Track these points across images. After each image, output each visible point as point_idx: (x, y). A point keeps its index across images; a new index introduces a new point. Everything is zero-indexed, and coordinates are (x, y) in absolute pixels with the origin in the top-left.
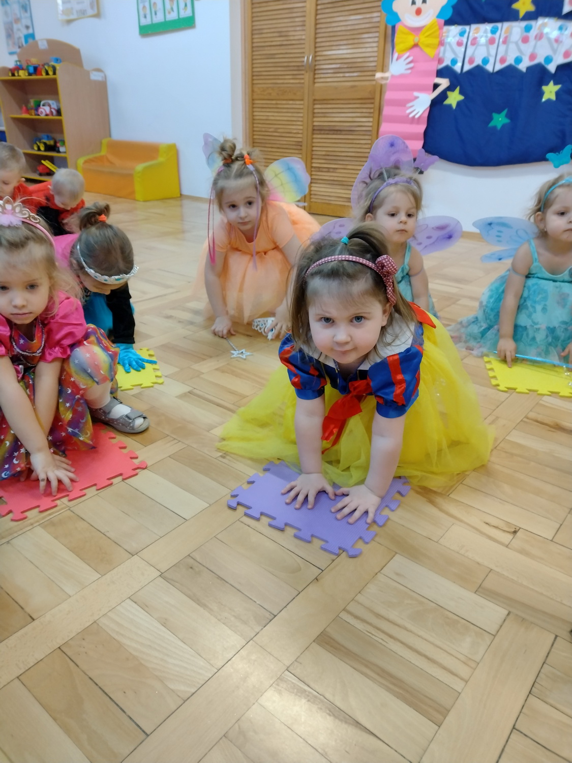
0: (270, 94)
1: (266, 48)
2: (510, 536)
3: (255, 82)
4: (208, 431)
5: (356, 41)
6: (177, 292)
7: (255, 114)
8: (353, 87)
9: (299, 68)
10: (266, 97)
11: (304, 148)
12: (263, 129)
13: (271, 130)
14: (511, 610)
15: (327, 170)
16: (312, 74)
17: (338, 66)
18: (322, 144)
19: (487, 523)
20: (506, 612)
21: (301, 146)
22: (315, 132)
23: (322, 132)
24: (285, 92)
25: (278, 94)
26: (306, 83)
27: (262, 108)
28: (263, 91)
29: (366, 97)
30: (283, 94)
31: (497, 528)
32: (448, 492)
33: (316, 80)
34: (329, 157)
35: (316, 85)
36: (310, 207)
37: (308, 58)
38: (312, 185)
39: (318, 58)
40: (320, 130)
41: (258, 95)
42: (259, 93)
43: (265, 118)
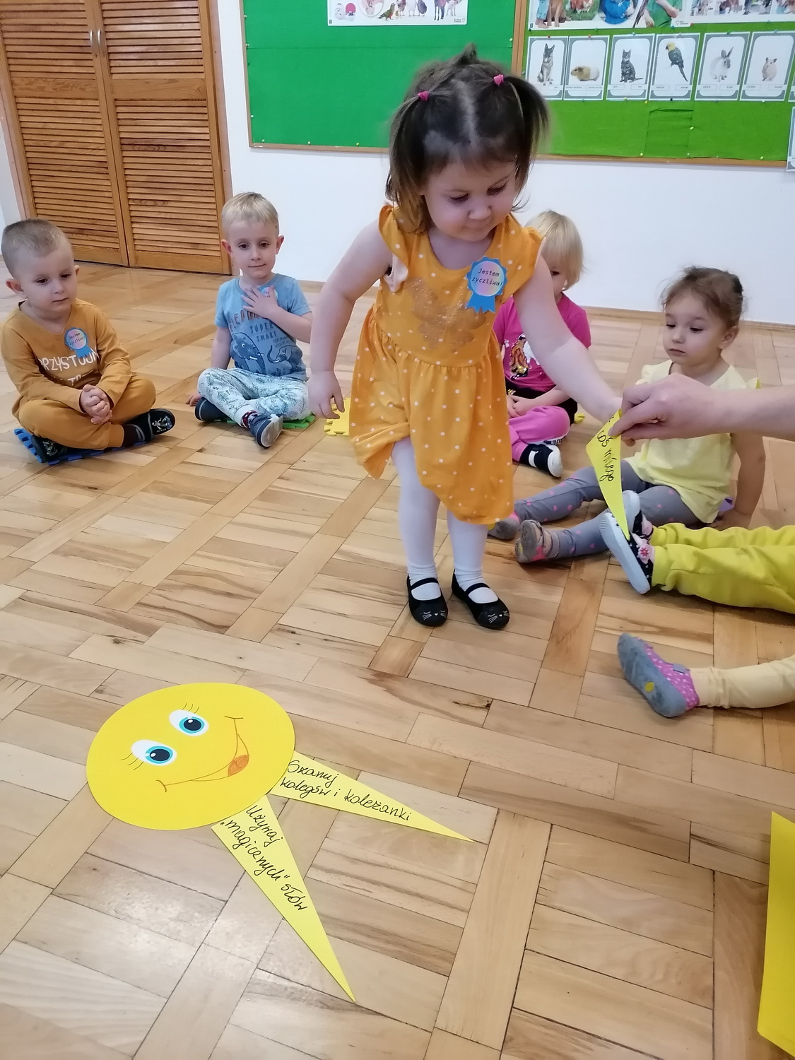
0: (42, 89)
1: (22, 14)
2: (484, 713)
3: (12, 68)
4: (67, 656)
5: (166, 12)
7: (23, 119)
8: (173, 81)
9: (83, 49)
10: (38, 94)
11: (111, 170)
12: (40, 143)
13: (53, 144)
14: (501, 806)
15: (152, 203)
16: (105, 60)
17: (143, 49)
18: (138, 164)
19: (456, 703)
20: (495, 811)
21: (107, 168)
22: (125, 147)
23: (136, 148)
24: (67, 86)
25: (55, 89)
26: (99, 75)
27: (33, 110)
28: (31, 83)
29: (194, 98)
30: (64, 90)
31: (468, 705)
32: (406, 671)
33: (113, 68)
34: (153, 184)
35: (115, 77)
36: (136, 258)
37: (94, 34)
38: (134, 225)
39: (111, 35)
40: (133, 144)
41: (21, 89)
42: (24, 86)
43: (41, 125)
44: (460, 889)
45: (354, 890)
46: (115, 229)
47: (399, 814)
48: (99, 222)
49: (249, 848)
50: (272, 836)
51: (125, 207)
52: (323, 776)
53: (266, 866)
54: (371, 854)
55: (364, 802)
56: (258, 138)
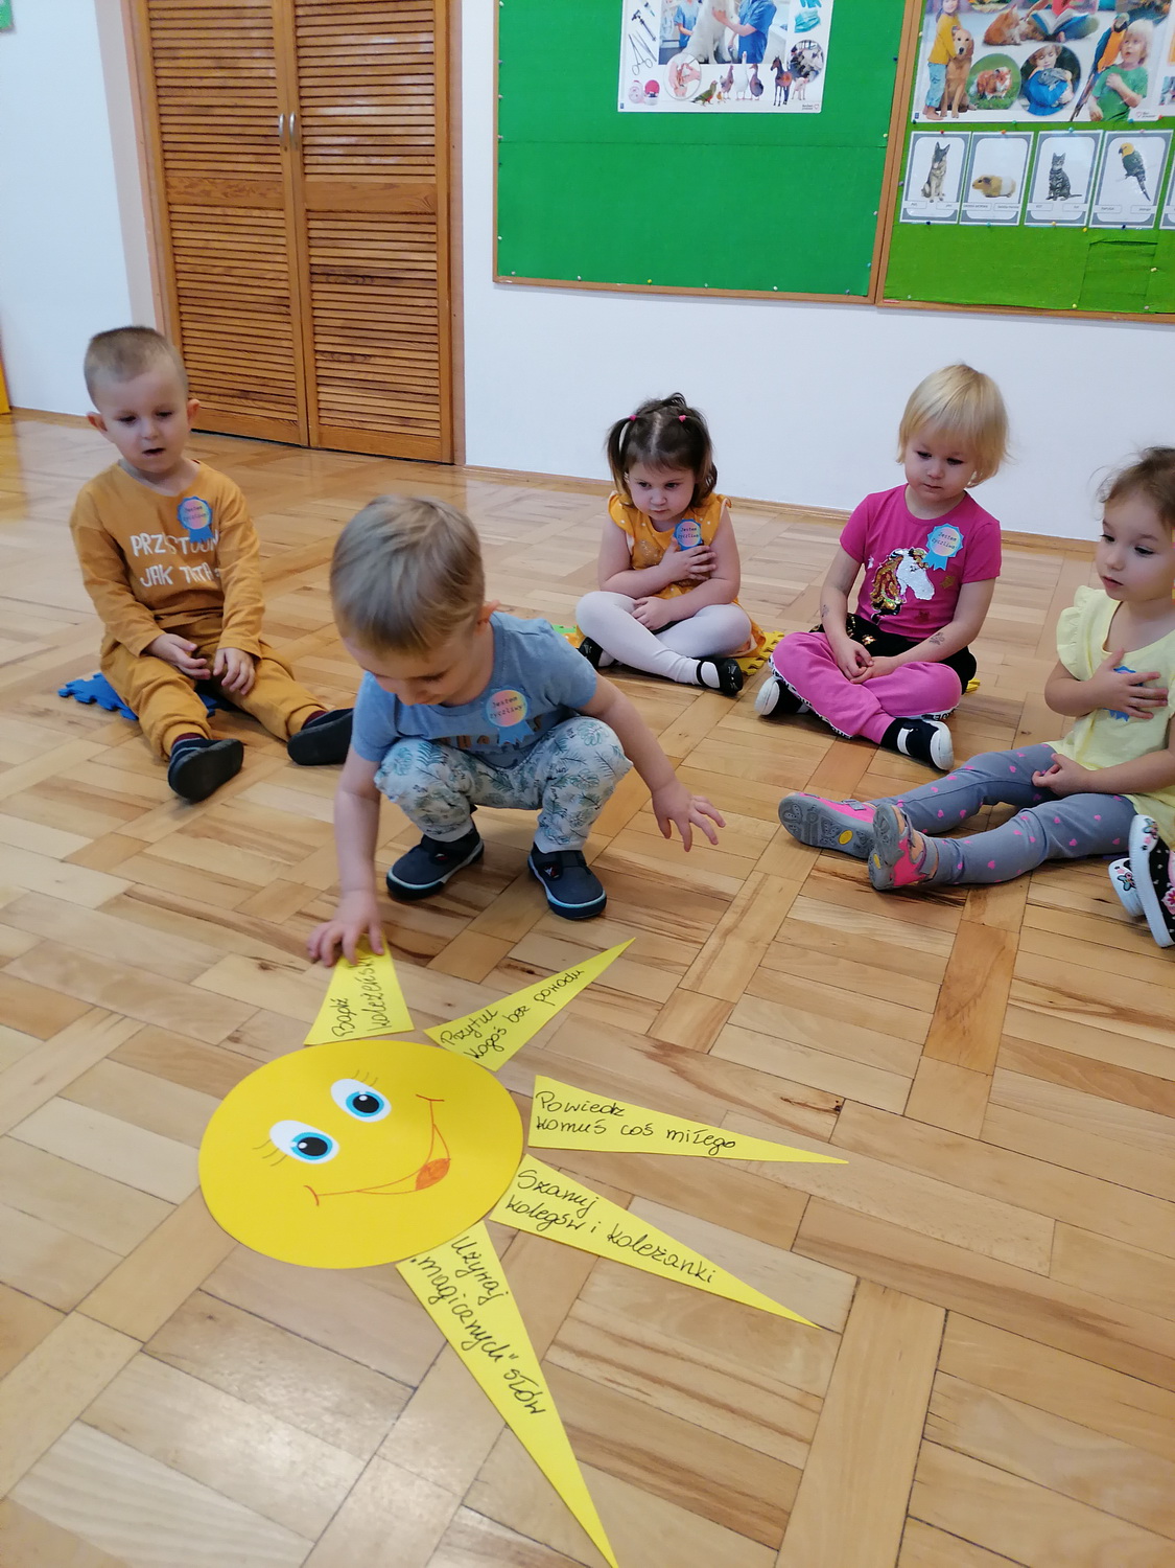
0: (207, 193)
1: (189, 92)
2: (831, 1119)
3: (169, 165)
4: (188, 983)
5: (388, 90)
6: (49, 650)
7: (177, 234)
8: (391, 186)
9: (269, 139)
10: (199, 200)
11: (295, 310)
12: (200, 269)
13: (216, 270)
14: (863, 1273)
15: (348, 358)
16: (298, 154)
17: (353, 140)
18: (337, 303)
19: (786, 1100)
20: (852, 1280)
21: (288, 306)
22: (316, 278)
23: (332, 279)
24: (240, 191)
25: (225, 194)
26: (288, 174)
27: (191, 222)
28: (191, 186)
29: (419, 211)
30: (237, 196)
31: (804, 1105)
32: (705, 1045)
33: (307, 167)
34: (352, 331)
35: (310, 178)
36: (320, 436)
37: (285, 120)
38: (321, 389)
39: (308, 121)
40: (327, 274)
41: (180, 193)
42: (183, 190)
43: (201, 244)
44: (796, 1403)
45: (621, 1389)
46: (292, 393)
47: (694, 1270)
48: (271, 383)
49: (454, 1304)
50: (492, 1289)
51: (310, 362)
52: (573, 1198)
53: (480, 1337)
54: (650, 1333)
55: (638, 1246)
56: (509, 269)
